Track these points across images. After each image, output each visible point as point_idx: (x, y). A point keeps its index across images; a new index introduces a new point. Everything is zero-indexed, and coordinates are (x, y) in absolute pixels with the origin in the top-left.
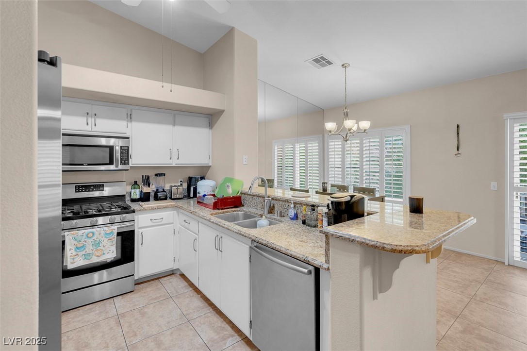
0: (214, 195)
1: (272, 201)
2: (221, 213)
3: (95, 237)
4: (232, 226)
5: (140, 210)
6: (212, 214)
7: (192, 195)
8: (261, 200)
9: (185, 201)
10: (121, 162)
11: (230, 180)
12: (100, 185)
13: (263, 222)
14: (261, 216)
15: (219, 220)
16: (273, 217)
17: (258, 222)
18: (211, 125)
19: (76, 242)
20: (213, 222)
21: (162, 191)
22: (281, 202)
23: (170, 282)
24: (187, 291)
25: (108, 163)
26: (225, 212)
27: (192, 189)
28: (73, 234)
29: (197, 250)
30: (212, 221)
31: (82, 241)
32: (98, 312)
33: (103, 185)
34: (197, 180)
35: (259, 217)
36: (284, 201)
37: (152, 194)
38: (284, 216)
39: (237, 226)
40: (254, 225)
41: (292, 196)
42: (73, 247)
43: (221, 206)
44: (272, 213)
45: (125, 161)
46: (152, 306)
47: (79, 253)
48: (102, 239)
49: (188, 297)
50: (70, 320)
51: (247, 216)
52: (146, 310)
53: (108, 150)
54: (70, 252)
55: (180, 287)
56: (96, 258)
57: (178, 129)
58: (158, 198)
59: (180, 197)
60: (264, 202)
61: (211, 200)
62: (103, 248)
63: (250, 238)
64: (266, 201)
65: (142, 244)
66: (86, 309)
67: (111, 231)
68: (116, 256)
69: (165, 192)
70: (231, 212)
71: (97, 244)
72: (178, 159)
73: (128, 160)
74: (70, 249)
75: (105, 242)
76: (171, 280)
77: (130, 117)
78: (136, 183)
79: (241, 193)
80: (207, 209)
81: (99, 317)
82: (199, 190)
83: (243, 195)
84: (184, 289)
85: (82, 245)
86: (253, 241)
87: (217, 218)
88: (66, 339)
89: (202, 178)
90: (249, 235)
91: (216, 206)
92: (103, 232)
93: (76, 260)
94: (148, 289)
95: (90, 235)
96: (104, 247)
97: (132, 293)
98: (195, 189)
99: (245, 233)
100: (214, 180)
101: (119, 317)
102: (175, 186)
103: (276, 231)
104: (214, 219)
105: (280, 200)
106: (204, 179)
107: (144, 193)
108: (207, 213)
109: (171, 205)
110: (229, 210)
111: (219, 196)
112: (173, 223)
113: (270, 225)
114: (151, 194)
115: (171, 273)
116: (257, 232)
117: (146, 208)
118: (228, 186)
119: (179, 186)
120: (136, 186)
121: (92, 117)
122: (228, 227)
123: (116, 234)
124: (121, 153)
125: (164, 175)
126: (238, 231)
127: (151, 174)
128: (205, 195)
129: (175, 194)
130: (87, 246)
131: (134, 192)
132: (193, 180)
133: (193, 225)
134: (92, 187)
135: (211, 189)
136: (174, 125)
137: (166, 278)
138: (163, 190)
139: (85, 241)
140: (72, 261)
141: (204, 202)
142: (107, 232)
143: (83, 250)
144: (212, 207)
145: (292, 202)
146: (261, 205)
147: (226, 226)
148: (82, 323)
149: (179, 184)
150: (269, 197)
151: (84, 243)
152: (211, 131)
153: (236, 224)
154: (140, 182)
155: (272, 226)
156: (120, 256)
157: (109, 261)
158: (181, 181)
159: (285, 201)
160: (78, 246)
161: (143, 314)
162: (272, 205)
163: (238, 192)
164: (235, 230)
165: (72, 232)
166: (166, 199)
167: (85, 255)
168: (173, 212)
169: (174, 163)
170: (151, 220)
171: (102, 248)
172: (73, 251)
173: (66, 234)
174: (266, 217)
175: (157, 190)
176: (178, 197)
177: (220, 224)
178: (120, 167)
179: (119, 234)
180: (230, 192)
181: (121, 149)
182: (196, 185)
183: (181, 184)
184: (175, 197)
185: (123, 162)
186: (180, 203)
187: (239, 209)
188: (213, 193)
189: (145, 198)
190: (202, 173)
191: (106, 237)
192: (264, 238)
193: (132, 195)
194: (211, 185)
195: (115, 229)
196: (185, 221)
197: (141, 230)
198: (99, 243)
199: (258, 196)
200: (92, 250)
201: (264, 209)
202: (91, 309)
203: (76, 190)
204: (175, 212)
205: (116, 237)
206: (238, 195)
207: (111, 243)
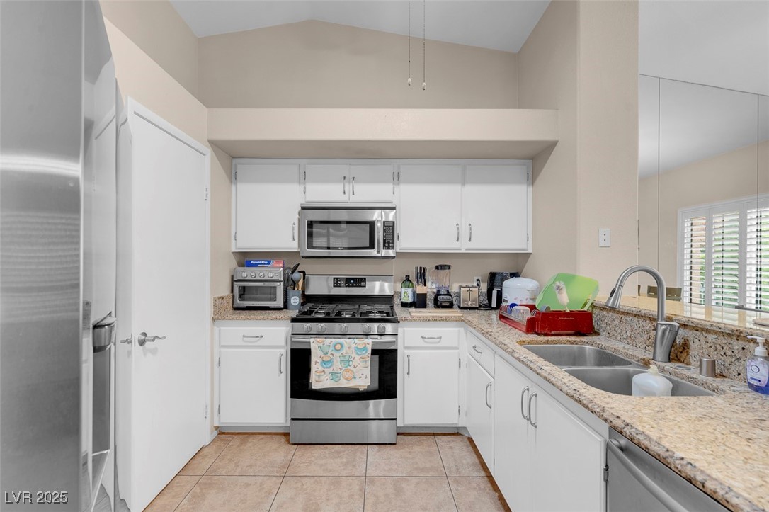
0: (532, 308)
1: (682, 332)
2: (541, 343)
3: (344, 351)
4: (561, 375)
5: (406, 320)
6: (521, 343)
7: (494, 305)
8: (648, 325)
9: (481, 313)
10: (384, 246)
11: (569, 279)
12: (362, 279)
13: (652, 379)
14: (646, 364)
15: (533, 357)
16: (684, 372)
17: (636, 379)
18: (532, 178)
19: (321, 354)
20: (518, 359)
21: (446, 293)
22: (711, 337)
23: (451, 448)
24: (475, 474)
25: (368, 246)
26: (552, 342)
27: (495, 293)
28: (318, 342)
29: (492, 406)
30: (516, 355)
31: (329, 353)
32: (344, 460)
33: (365, 279)
34: (504, 278)
35: (638, 366)
36: (723, 334)
37: (430, 298)
38: (722, 375)
39: (572, 378)
40: (623, 386)
41: (756, 324)
42: (319, 360)
43: (543, 328)
44: (679, 360)
45: (389, 243)
46: (415, 480)
47: (326, 370)
48: (353, 355)
49: (475, 488)
50: (313, 459)
51: (605, 358)
52: (404, 485)
53: (367, 227)
54: (316, 366)
55: (464, 462)
56: (345, 381)
57: (471, 189)
58: (439, 303)
59: (474, 306)
60: (656, 329)
61: (524, 315)
62: (354, 369)
63: (606, 420)
64: (661, 329)
65: (408, 373)
66: (333, 451)
67: (364, 346)
68: (369, 384)
69: (450, 295)
70: (565, 343)
71: (347, 361)
72: (470, 240)
73: (393, 243)
74: (316, 362)
75: (356, 361)
76: (452, 444)
77: (397, 178)
78: (408, 278)
79: (593, 306)
80: (515, 331)
81: (344, 469)
82: (505, 295)
83: (596, 312)
84: (471, 468)
85: (329, 359)
86: (615, 431)
87: (528, 351)
88: (300, 487)
89: (514, 275)
90: (603, 410)
91: (532, 327)
92: (353, 346)
93: (322, 378)
94: (417, 449)
95: (338, 347)
96: (355, 367)
97: (392, 446)
98: (500, 294)
99: (591, 401)
100: (536, 280)
101: (367, 480)
102: (466, 287)
103: (700, 419)
104: (522, 352)
105: (708, 331)
106: (519, 276)
107: (418, 294)
108: (512, 337)
109: (455, 317)
110: (560, 338)
111: (541, 308)
112: (457, 348)
113: (673, 394)
114: (428, 297)
115: (456, 433)
116: (629, 407)
117: (415, 318)
118: (558, 287)
119: (473, 287)
120: (408, 283)
121: (349, 183)
122: (548, 377)
123: (370, 352)
124: (384, 231)
125: (449, 268)
126: (572, 393)
127: (430, 265)
128: (513, 305)
129: (464, 300)
130: (335, 361)
131: (405, 292)
132: (498, 278)
133: (487, 357)
134: (352, 281)
135: (528, 295)
136: (464, 183)
137: (445, 438)
138: (448, 291)
139: (333, 355)
140: (317, 378)
141: (512, 318)
142: (359, 347)
143: (330, 367)
144: (524, 328)
145: (760, 340)
146: (646, 337)
147: (545, 374)
148: (324, 470)
149: (475, 284)
150: (669, 319)
151: (331, 356)
152: (530, 189)
153: (572, 373)
154: (413, 278)
155: (682, 399)
156: (376, 386)
157: (361, 389)
158: (478, 280)
159: (729, 335)
160: (324, 359)
161: (399, 491)
162: (679, 341)
163: (585, 304)
164: (565, 388)
165: (318, 339)
166: (451, 306)
167: (332, 373)
168: (457, 329)
169: (464, 247)
170: (422, 337)
171: (352, 368)
172: (318, 365)
173: (312, 340)
174: (662, 370)
175: (438, 291)
176: (470, 304)
177: (532, 365)
178: (384, 253)
179: (374, 352)
180: (565, 301)
181: (384, 226)
182: (501, 286)
183: (478, 285)
184: (465, 305)
185: (387, 245)
186: (471, 316)
187: (585, 339)
188: (531, 303)
189: (420, 302)
190: (516, 266)
191: (357, 354)
192: (654, 435)
193: (403, 296)
194: (528, 288)
195: (369, 343)
196: (474, 347)
197: (407, 352)
198: (349, 361)
199: (638, 315)
200: (341, 369)
201: (655, 347)
202: (338, 452)
203: (334, 283)
204: (462, 329)
205: (370, 355)
206: (585, 309)
207: (363, 364)
